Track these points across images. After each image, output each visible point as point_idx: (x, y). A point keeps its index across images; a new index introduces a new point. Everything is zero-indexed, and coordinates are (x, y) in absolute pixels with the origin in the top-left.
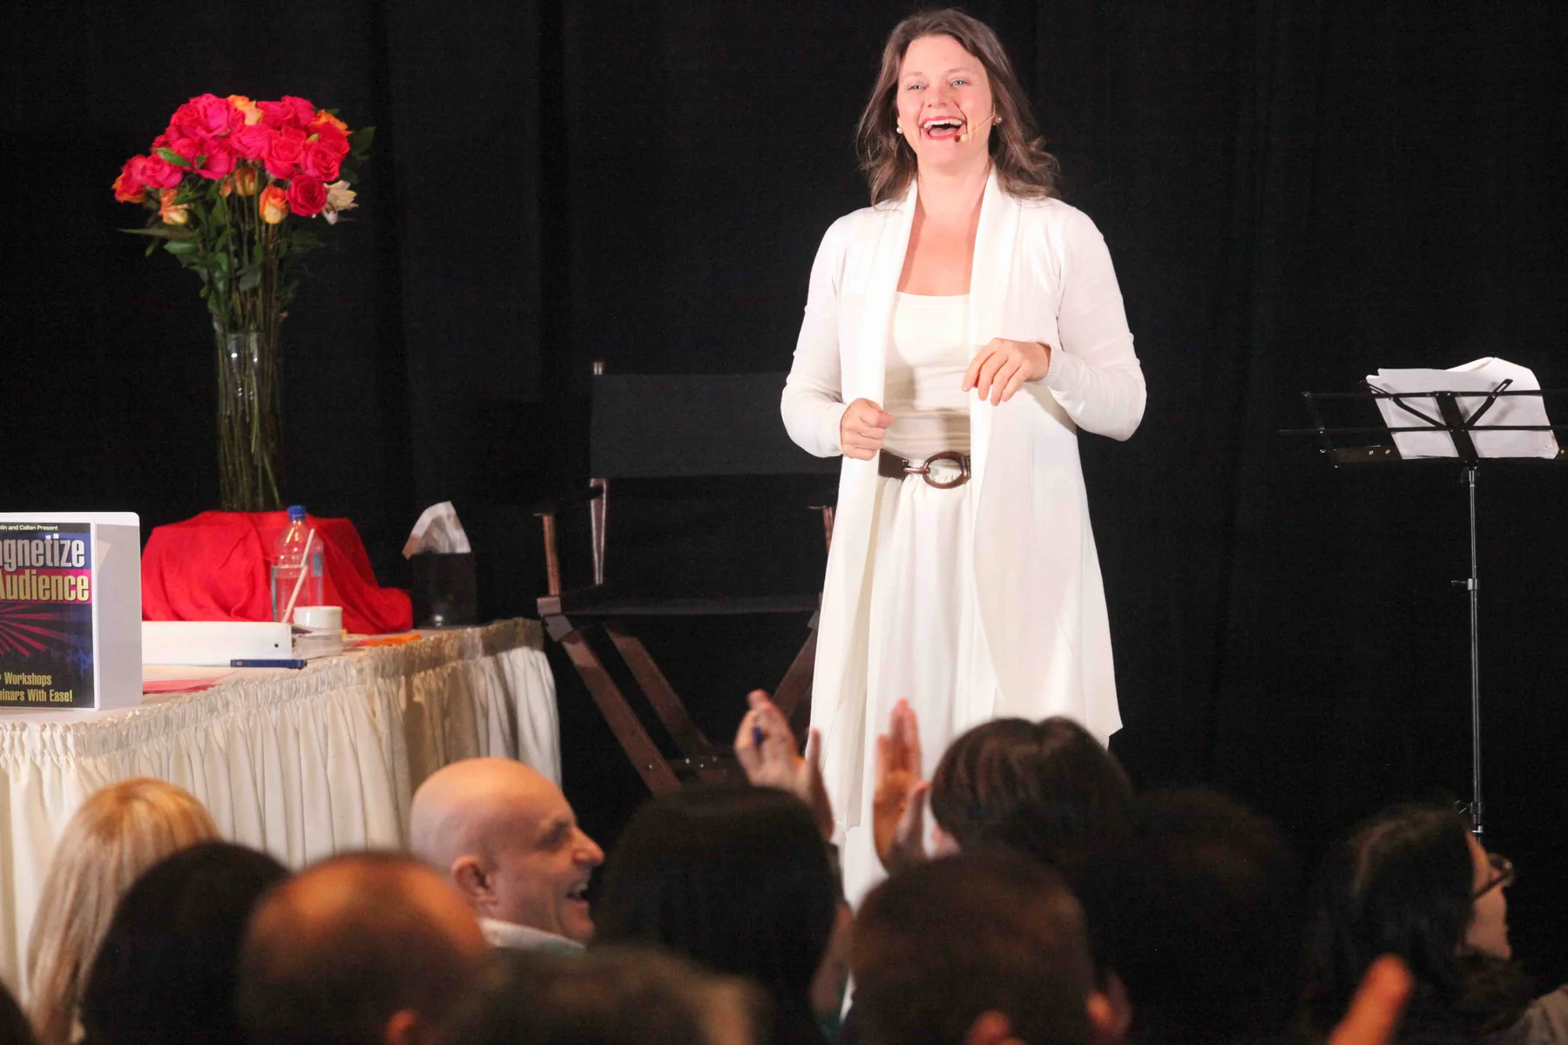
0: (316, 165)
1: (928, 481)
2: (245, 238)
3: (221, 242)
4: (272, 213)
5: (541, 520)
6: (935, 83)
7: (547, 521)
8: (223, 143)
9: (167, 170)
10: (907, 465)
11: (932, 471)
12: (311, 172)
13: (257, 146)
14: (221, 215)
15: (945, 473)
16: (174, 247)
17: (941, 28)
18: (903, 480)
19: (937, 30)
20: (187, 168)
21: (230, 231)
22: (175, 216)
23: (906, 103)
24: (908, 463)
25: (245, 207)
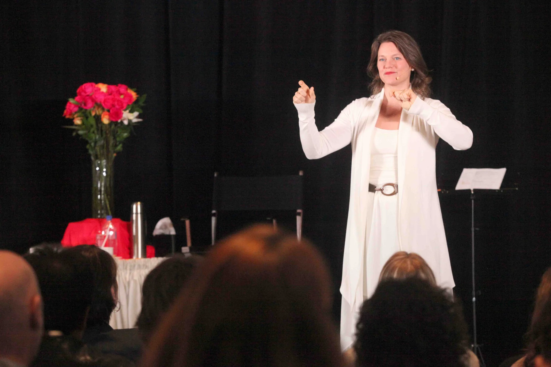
0: (118, 104)
1: (383, 193)
2: (100, 129)
3: (92, 130)
4: (106, 120)
5: (184, 222)
6: (388, 59)
7: (187, 222)
8: (91, 97)
9: (73, 106)
10: (375, 187)
11: (384, 190)
12: (117, 107)
13: (101, 98)
14: (92, 121)
15: (390, 190)
16: (81, 132)
17: (391, 40)
18: (375, 193)
19: (389, 40)
20: (79, 105)
21: (95, 126)
22: (78, 122)
23: (380, 65)
24: (376, 187)
25: (98, 119)
